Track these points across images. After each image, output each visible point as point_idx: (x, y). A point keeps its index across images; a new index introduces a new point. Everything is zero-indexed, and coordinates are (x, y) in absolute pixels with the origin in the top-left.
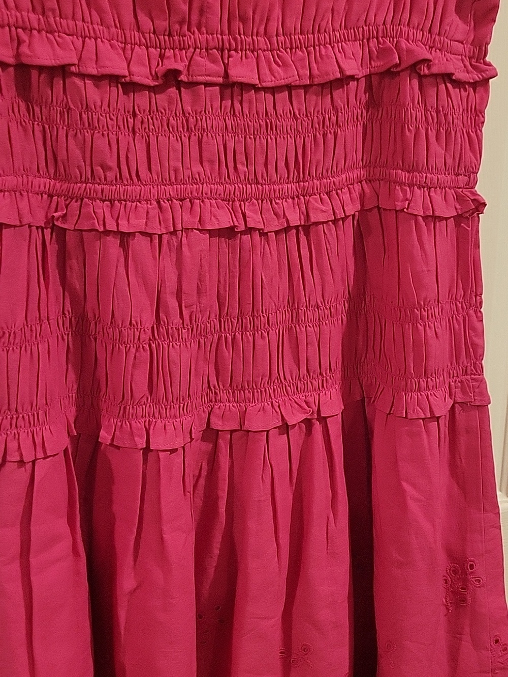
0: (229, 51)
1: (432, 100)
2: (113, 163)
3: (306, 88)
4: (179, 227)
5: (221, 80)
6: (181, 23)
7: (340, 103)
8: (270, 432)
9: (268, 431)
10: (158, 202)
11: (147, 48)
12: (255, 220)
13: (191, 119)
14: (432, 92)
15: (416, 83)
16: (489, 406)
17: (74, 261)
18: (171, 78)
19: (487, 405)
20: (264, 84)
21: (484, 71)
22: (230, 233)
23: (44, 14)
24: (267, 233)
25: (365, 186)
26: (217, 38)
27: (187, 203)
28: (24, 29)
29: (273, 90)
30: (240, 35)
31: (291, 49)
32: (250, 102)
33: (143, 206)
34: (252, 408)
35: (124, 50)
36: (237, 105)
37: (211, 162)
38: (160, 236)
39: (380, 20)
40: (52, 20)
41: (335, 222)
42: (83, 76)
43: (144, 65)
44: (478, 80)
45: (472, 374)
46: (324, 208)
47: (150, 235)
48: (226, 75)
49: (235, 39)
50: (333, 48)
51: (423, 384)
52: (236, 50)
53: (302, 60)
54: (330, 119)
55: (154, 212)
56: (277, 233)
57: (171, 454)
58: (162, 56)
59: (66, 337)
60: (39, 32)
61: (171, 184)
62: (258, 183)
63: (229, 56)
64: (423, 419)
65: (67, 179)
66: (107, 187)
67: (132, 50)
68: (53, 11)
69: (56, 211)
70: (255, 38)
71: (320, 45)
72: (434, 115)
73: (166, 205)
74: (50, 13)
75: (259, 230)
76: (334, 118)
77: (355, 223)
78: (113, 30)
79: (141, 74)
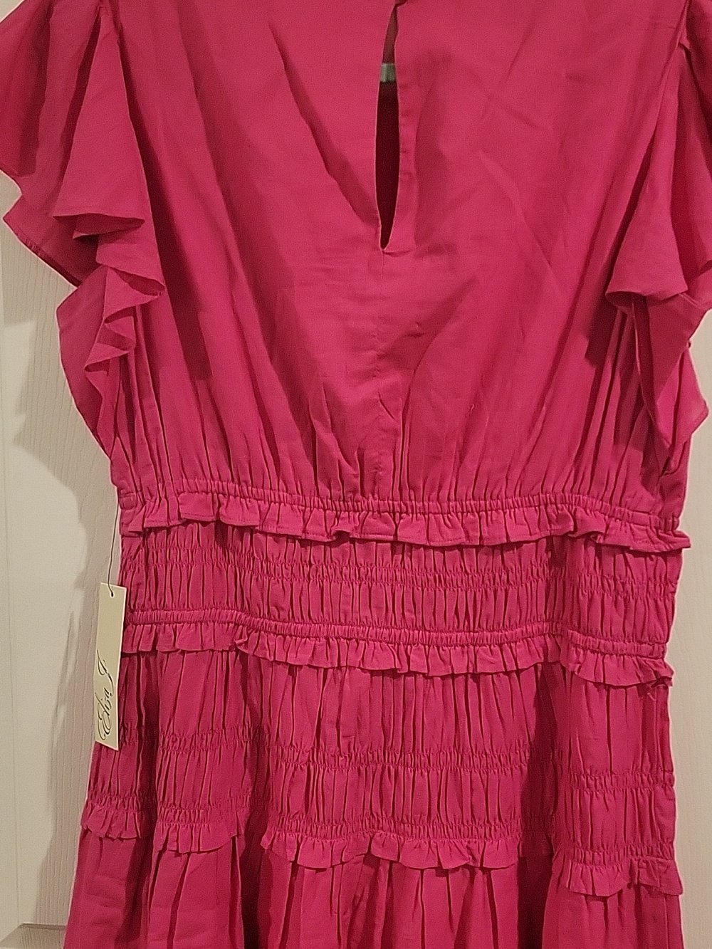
0: (401, 513)
1: (609, 568)
2: (286, 605)
3: (478, 548)
4: (343, 663)
5: (391, 538)
6: (355, 492)
7: (509, 564)
8: (425, 872)
9: (422, 871)
10: (327, 639)
11: (325, 510)
12: (418, 663)
13: (362, 570)
14: (608, 560)
15: (592, 550)
16: (680, 896)
17: (253, 681)
18: (341, 537)
19: (678, 896)
20: (432, 544)
21: (672, 543)
22: (393, 673)
23: (239, 484)
24: (432, 678)
25: (548, 640)
26: (385, 505)
27: (353, 643)
28: (224, 495)
29: (442, 549)
30: (411, 500)
31: (462, 513)
32: (419, 558)
33: (311, 642)
34: (409, 843)
35: (304, 512)
36: (407, 559)
37: (379, 608)
38: (326, 670)
39: (558, 488)
40: (245, 488)
41: (507, 673)
42: (266, 534)
43: (321, 526)
44: (665, 550)
45: (658, 857)
46: (492, 659)
47: (317, 668)
48: (396, 535)
49: (405, 504)
50: (505, 513)
51: (589, 857)
52: (407, 513)
53: (473, 522)
54: (500, 577)
55: (321, 647)
56: (443, 678)
57: (316, 872)
58: (337, 517)
59: (244, 744)
60: (235, 497)
61: (341, 625)
62: (425, 630)
63: (401, 518)
64: (586, 896)
65: (250, 613)
66: (280, 624)
67: (311, 511)
68: (246, 482)
69: (241, 638)
70: (426, 504)
71: (492, 510)
72: (612, 582)
73: (333, 642)
74: (243, 484)
75: (424, 674)
76: (504, 577)
77: (539, 674)
78: (296, 496)
79: (316, 532)
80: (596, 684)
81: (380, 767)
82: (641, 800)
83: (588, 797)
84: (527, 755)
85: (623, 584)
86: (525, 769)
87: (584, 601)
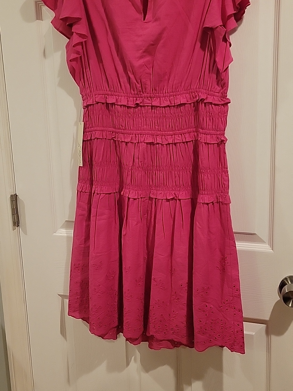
0: (153, 98)
1: (208, 109)
2: (124, 125)
3: (174, 106)
4: (139, 141)
5: (151, 105)
6: (140, 92)
7: (182, 110)
8: (163, 200)
9: (162, 200)
10: (135, 134)
11: (133, 98)
12: (159, 140)
13: (144, 115)
14: (207, 107)
15: (203, 105)
16: (230, 204)
17: (118, 148)
18: (137, 105)
19: (229, 204)
20: (161, 106)
21: (225, 101)
22: (152, 144)
23: (111, 92)
24: (163, 145)
25: (195, 133)
26: (148, 95)
27: (142, 135)
28: (107, 95)
29: (164, 107)
30: (155, 93)
31: (169, 97)
32: (158, 110)
33: (131, 136)
34: (159, 192)
35: (128, 98)
36: (155, 111)
37: (148, 125)
38: (135, 143)
39: (195, 88)
40: (112, 93)
41: (184, 143)
42: (118, 105)
43: (132, 102)
44: (223, 103)
45: (224, 193)
46: (179, 139)
47: (133, 143)
48: (152, 104)
49: (154, 95)
50: (180, 96)
51: (204, 193)
52: (155, 98)
53: (172, 99)
54: (180, 114)
55: (134, 138)
56: (166, 145)
57: (134, 200)
58: (136, 99)
59: (117, 167)
60: (110, 95)
61: (139, 131)
62: (161, 131)
63: (153, 99)
64: (203, 203)
65: (116, 128)
66: (123, 131)
67: (130, 98)
68: (112, 91)
69: (114, 136)
70: (160, 94)
71: (177, 95)
72: (209, 113)
73: (137, 136)
74: (112, 92)
75: (161, 144)
76: (181, 114)
77: (194, 144)
78: (125, 94)
79: (131, 104)
80: (205, 143)
81: (151, 171)
82: (219, 177)
83: (203, 175)
84: (192, 167)
85: (211, 114)
86: (191, 172)
87: (202, 119)
